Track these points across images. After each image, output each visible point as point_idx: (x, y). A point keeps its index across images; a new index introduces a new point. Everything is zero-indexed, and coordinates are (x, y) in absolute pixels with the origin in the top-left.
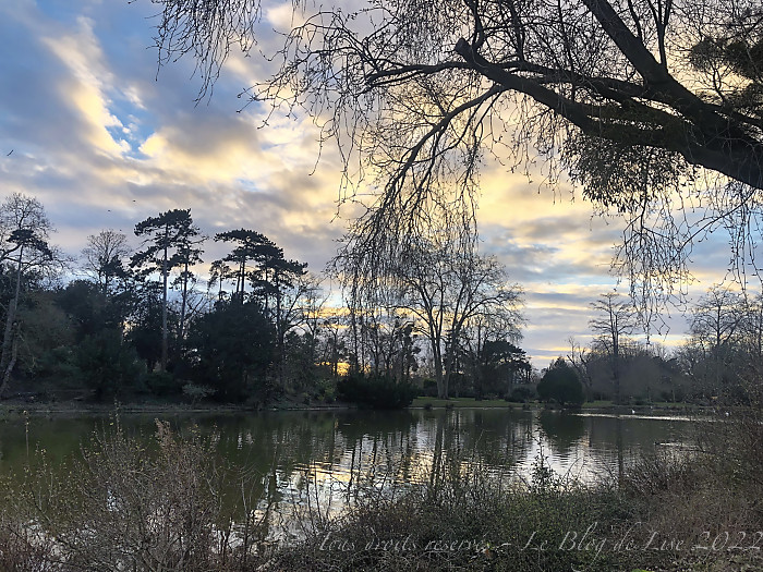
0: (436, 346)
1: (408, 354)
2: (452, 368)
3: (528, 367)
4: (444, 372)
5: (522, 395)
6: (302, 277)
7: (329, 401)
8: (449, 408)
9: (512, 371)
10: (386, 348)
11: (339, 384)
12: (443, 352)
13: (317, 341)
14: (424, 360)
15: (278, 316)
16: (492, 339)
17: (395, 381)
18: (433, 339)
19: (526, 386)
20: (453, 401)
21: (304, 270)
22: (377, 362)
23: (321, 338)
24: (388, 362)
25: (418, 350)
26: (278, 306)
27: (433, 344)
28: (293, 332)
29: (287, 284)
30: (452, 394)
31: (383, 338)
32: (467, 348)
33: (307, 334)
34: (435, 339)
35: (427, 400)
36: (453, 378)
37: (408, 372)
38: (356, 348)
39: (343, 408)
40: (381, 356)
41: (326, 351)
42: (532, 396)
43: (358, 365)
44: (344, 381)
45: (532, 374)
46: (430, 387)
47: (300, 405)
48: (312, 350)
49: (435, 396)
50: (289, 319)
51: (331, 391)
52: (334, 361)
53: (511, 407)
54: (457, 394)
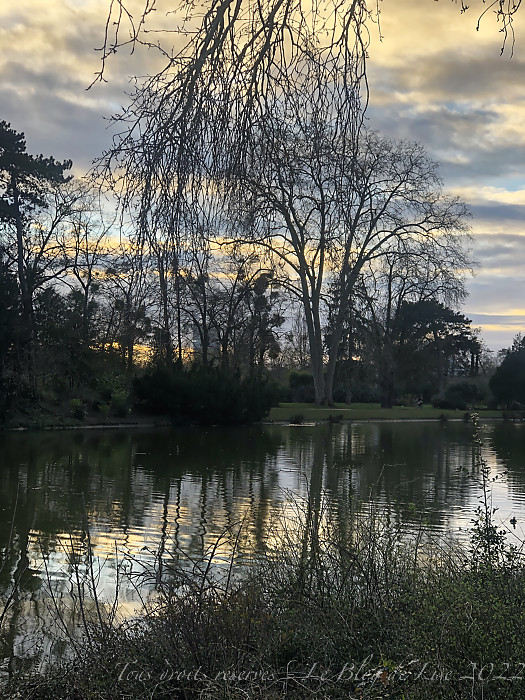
0: (311, 312)
1: (262, 329)
2: (341, 351)
3: (474, 347)
4: (326, 359)
5: (463, 397)
6: (63, 187)
7: (120, 413)
8: (335, 421)
9: (447, 355)
10: (222, 318)
11: (137, 382)
12: (324, 322)
13: (94, 305)
14: (290, 337)
15: (20, 261)
16: (412, 298)
17: (238, 375)
18: (305, 299)
19: (471, 381)
20: (342, 409)
21: (66, 174)
22: (205, 342)
23: (103, 300)
24: (225, 342)
25: (279, 320)
26: (20, 242)
27: (307, 310)
28: (50, 290)
29: (35, 201)
30: (340, 398)
31: (215, 299)
32: (368, 316)
33: (75, 294)
34: (310, 301)
35: (296, 408)
36: (343, 369)
37: (262, 360)
38: (166, 318)
39: (145, 425)
40: (212, 332)
41: (111, 323)
42: (481, 398)
43: (170, 349)
44: (146, 377)
45: (482, 360)
46: (301, 386)
47: (68, 421)
48: (86, 322)
49: (312, 401)
50: (41, 265)
51: (121, 395)
52: (128, 343)
53: (443, 418)
54: (349, 397)
